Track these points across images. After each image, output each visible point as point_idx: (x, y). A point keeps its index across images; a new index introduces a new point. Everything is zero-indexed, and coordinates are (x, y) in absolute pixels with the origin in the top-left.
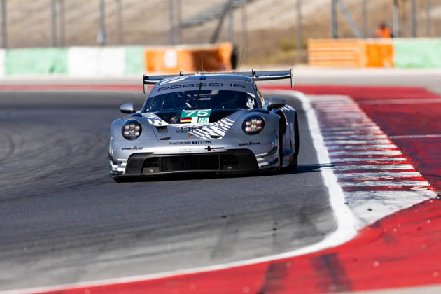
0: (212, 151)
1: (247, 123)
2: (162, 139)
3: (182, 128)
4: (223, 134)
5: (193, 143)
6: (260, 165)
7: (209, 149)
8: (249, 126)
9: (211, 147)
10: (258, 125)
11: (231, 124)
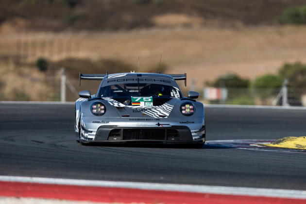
0: (161, 126)
1: (183, 108)
2: (123, 116)
3: (136, 109)
4: (168, 115)
5: (147, 120)
6: (194, 138)
7: (159, 125)
8: (185, 110)
9: (160, 123)
10: (191, 109)
11: (172, 108)
